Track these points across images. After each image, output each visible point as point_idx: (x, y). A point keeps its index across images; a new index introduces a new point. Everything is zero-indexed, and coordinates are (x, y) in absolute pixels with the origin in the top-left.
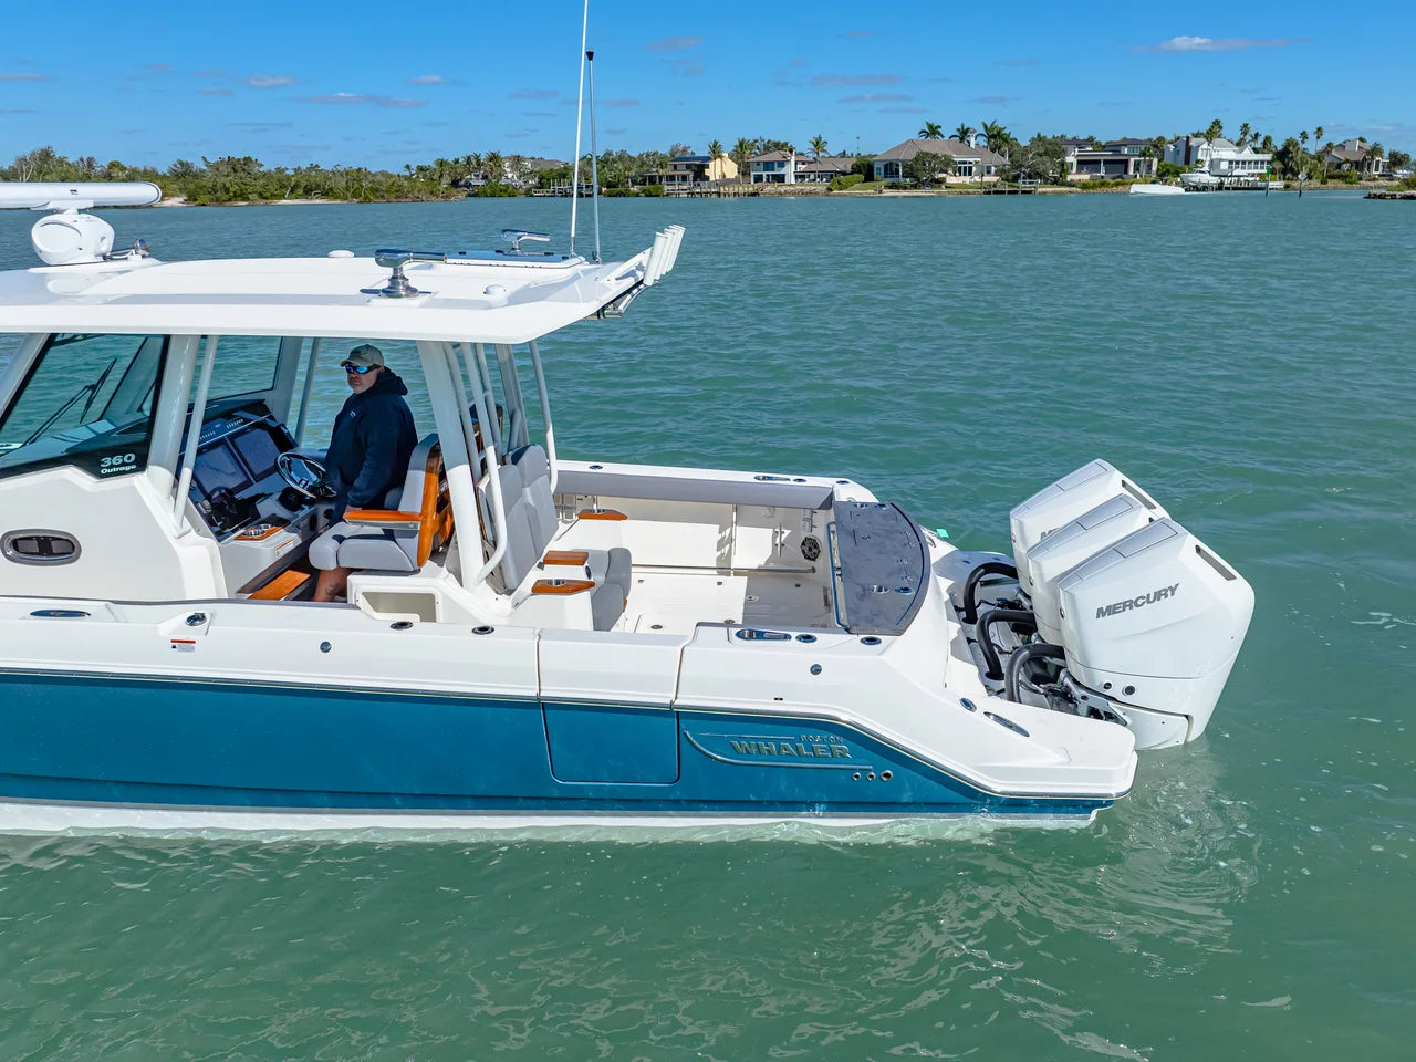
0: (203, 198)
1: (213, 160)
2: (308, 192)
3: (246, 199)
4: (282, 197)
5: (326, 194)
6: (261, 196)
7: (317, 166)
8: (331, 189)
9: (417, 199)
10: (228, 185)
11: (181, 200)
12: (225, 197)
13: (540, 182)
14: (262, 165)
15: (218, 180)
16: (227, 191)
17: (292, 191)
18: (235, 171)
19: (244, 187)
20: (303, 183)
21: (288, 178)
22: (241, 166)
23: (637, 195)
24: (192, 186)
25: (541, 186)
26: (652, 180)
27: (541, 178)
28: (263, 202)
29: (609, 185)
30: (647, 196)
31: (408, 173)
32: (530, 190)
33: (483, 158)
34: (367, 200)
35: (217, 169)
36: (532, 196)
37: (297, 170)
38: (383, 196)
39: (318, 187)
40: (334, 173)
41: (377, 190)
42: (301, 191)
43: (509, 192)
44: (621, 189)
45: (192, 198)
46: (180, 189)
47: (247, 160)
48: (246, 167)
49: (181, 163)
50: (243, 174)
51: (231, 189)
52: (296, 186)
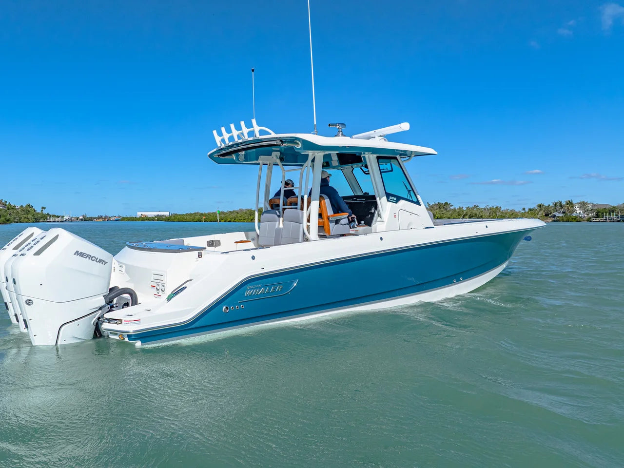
6: (448, 218)
7: (477, 206)
13: (597, 215)
14: (452, 206)
17: (463, 217)
18: (440, 208)
19: (442, 215)
20: (469, 213)
21: (463, 211)
22: (443, 206)
25: (597, 216)
27: (598, 212)
31: (524, 212)
32: (590, 218)
33: (564, 203)
35: (433, 208)
36: (590, 221)
37: (468, 208)
39: (476, 215)
40: (485, 209)
42: (467, 217)
43: (577, 219)
47: (446, 203)
48: (445, 206)
51: (437, 216)
52: (466, 215)
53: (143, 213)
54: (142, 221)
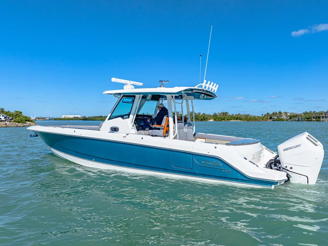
0: (217, 120)
1: (220, 112)
2: (237, 119)
3: (224, 120)
4: (232, 120)
5: (240, 119)
6: (228, 120)
7: (240, 114)
8: (241, 118)
9: (259, 121)
10: (222, 117)
11: (213, 120)
12: (220, 120)
13: (290, 118)
14: (229, 113)
15: (220, 116)
16: (221, 118)
17: (234, 119)
18: (224, 115)
19: (225, 118)
21: (234, 116)
22: (225, 114)
23: (314, 121)
24: (215, 117)
25: (290, 119)
26: (319, 117)
27: (290, 117)
28: (228, 121)
29: (307, 119)
30: (317, 121)
31: (262, 116)
32: (287, 120)
33: (278, 112)
34: (248, 121)
35: (220, 114)
36: (287, 121)
37: (236, 115)
38: (252, 120)
39: (239, 118)
40: (243, 115)
41: (251, 119)
42: (235, 119)
43: (282, 120)
44: (310, 119)
45: (215, 120)
46: (213, 118)
47: (226, 112)
48: (226, 114)
49: (215, 113)
50: (225, 115)
51: (222, 118)
52: (235, 118)
53: (66, 116)
54: (68, 120)
